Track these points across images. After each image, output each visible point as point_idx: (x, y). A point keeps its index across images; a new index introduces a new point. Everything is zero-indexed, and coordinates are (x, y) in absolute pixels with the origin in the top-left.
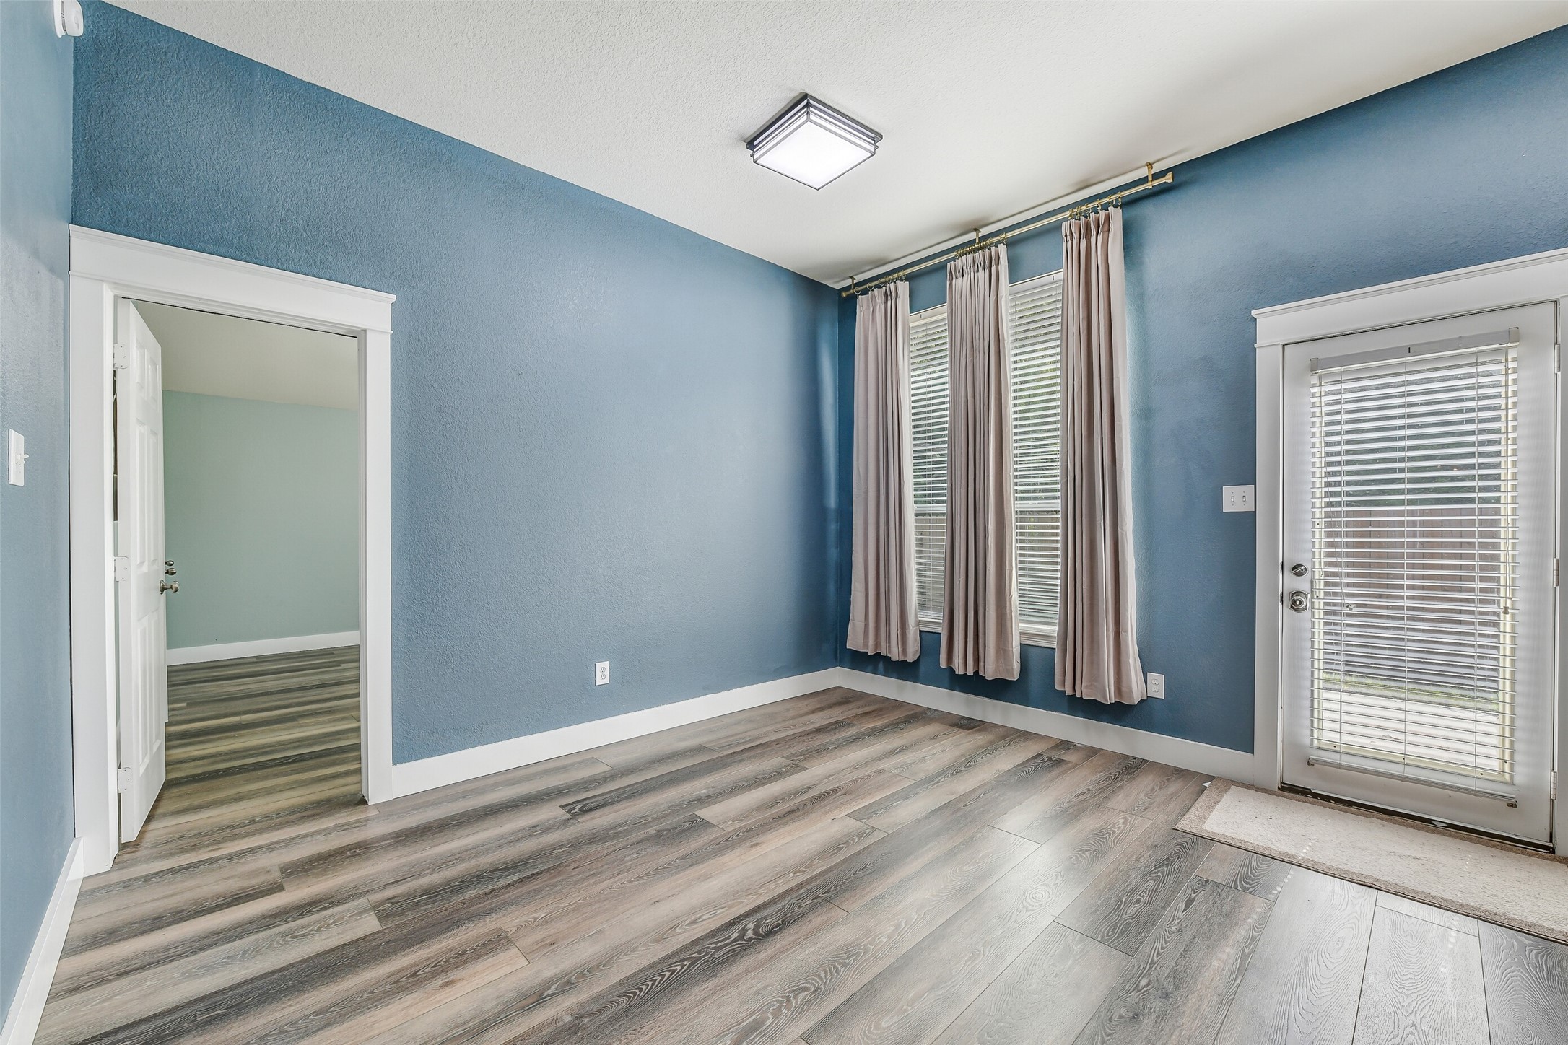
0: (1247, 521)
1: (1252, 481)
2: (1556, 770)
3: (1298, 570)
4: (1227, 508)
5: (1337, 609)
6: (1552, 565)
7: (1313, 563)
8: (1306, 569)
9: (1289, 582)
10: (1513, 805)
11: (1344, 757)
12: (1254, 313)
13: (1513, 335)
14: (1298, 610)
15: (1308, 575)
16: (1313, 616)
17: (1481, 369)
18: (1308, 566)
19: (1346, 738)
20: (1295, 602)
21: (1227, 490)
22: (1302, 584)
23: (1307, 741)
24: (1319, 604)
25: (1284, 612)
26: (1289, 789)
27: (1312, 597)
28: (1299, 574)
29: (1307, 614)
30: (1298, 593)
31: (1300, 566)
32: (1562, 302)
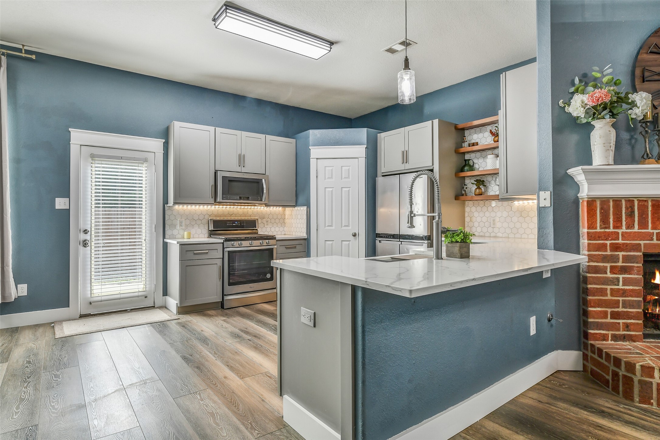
0: (67, 212)
1: (68, 196)
2: (155, 284)
3: (86, 232)
4: (57, 207)
5: (99, 245)
6: (154, 226)
7: (91, 229)
8: (88, 231)
9: (82, 237)
10: (146, 297)
11: (102, 297)
12: (70, 129)
13: (146, 160)
14: (85, 247)
15: (89, 233)
16: (91, 249)
17: (139, 168)
18: (89, 230)
19: (103, 290)
20: (85, 244)
21: (58, 200)
22: (87, 237)
23: (89, 296)
24: (93, 244)
25: (81, 248)
26: (82, 316)
27: (91, 242)
28: (86, 233)
29: (89, 248)
30: (85, 240)
31: (86, 230)
32: (156, 153)
